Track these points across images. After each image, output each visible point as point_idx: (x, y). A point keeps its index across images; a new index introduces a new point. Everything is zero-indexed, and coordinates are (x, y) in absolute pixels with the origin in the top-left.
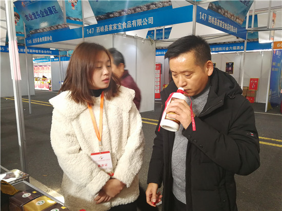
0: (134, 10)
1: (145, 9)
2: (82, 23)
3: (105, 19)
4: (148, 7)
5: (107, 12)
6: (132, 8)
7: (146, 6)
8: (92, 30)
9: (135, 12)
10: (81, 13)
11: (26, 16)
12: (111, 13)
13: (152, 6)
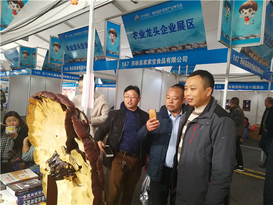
0: (170, 49)
1: (181, 48)
2: (118, 57)
3: (141, 54)
4: (184, 47)
5: (143, 49)
6: (168, 47)
7: (182, 46)
8: (127, 63)
9: (170, 50)
10: (118, 48)
11: (67, 47)
12: (147, 50)
13: (187, 47)
